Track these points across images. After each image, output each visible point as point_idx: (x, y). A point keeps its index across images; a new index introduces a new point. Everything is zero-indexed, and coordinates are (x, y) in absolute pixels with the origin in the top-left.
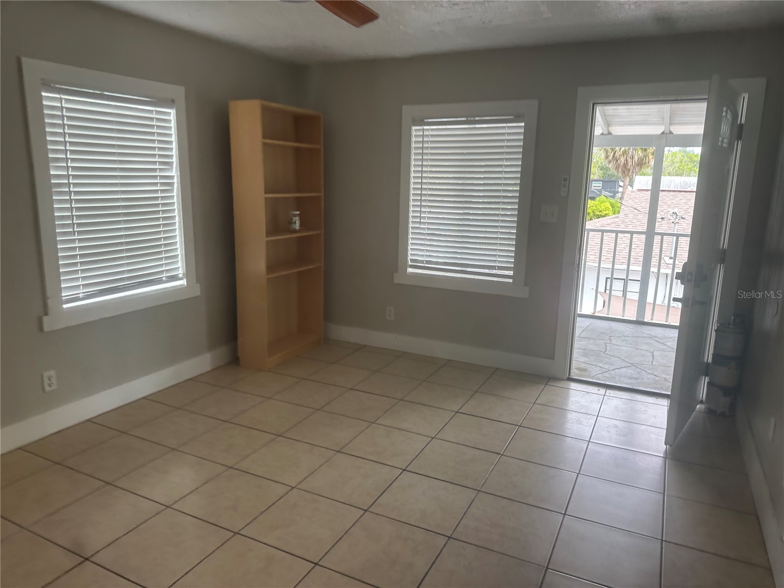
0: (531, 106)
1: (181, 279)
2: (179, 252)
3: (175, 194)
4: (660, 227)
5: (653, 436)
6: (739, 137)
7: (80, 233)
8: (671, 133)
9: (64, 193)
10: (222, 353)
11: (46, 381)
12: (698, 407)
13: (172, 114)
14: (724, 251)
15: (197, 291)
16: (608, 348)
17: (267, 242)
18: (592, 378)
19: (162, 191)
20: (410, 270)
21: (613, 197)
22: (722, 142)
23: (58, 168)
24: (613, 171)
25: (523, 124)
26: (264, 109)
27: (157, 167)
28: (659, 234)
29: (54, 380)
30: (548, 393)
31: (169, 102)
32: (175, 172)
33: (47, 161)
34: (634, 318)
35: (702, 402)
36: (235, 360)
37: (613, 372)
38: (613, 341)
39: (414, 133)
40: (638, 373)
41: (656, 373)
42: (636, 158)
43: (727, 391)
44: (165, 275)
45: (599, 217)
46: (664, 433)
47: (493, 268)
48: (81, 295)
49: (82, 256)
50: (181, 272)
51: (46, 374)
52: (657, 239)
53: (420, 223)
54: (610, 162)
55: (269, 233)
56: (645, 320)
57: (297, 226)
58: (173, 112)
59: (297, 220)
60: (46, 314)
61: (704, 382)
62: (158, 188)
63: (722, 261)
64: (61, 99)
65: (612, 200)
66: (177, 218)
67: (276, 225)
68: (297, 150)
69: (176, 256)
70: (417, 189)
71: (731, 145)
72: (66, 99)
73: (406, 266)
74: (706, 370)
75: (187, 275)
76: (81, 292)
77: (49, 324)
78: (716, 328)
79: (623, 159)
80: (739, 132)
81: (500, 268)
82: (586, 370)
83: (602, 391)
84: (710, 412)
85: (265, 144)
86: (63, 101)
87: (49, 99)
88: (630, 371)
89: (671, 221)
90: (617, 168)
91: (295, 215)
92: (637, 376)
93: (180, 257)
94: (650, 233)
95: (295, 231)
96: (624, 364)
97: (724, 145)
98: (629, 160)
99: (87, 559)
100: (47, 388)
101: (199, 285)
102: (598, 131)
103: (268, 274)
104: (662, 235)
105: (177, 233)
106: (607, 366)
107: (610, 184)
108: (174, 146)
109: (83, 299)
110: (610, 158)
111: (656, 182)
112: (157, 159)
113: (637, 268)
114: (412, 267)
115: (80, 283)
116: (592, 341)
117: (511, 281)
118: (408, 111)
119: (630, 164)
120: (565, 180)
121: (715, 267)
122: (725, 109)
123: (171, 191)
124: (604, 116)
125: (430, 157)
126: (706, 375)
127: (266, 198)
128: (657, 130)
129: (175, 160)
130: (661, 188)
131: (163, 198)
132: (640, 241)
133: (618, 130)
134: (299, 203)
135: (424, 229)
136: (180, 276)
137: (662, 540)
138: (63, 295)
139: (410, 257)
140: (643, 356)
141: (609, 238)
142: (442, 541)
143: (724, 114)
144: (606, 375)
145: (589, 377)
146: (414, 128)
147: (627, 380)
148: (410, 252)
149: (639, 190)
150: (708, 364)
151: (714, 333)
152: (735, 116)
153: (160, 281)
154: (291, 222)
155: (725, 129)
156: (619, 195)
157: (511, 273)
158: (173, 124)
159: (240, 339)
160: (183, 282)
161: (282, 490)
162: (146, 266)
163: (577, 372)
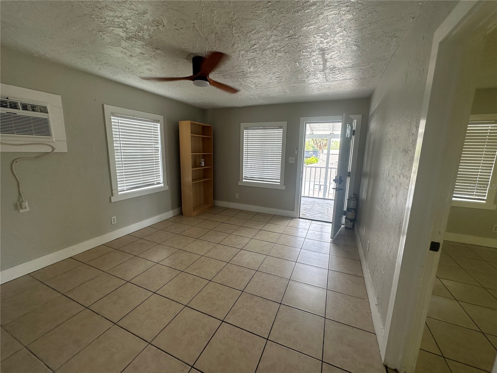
0: (285, 124)
1: (162, 184)
2: (161, 174)
3: (159, 153)
4: (330, 166)
5: (327, 236)
6: (354, 134)
7: (125, 167)
8: (333, 134)
9: (119, 152)
10: (176, 211)
11: (112, 221)
12: (342, 226)
13: (159, 125)
14: (349, 173)
15: (167, 188)
16: (313, 207)
17: (192, 170)
18: (307, 217)
19: (155, 152)
20: (244, 180)
21: (317, 157)
22: (348, 136)
23: (117, 143)
24: (316, 148)
25: (282, 130)
26: (191, 124)
27: (153, 144)
28: (330, 168)
29: (115, 220)
30: (292, 223)
31: (158, 121)
32: (159, 146)
33: (113, 141)
34: (322, 197)
35: (343, 224)
36: (181, 214)
37: (314, 215)
38: (315, 205)
39: (245, 132)
40: (323, 215)
41: (329, 215)
42: (324, 144)
43: (351, 220)
44: (156, 182)
45: (312, 163)
46: (330, 235)
47: (273, 179)
48: (125, 189)
49: (125, 175)
50: (161, 181)
51: (112, 218)
52: (329, 170)
53: (247, 163)
54: (315, 144)
55: (192, 168)
56: (326, 198)
57: (203, 165)
58: (159, 124)
59: (203, 162)
60: (112, 196)
61: (344, 217)
62: (153, 151)
63: (349, 176)
64: (118, 119)
65: (317, 158)
66: (160, 162)
67: (195, 164)
68: (203, 138)
69: (160, 175)
70: (246, 151)
71: (351, 137)
72: (120, 119)
73: (243, 179)
74: (345, 213)
75: (164, 182)
76: (125, 188)
77: (113, 199)
78: (347, 199)
79: (319, 144)
80: (353, 133)
81: (275, 179)
82: (305, 215)
83: (310, 221)
84: (346, 228)
85: (191, 136)
86: (119, 120)
87: (114, 119)
88: (320, 215)
89: (335, 165)
90: (317, 147)
91: (202, 161)
92: (322, 216)
93: (161, 176)
94: (327, 168)
95: (202, 167)
96: (318, 213)
97: (348, 137)
98: (322, 144)
99: (128, 282)
100: (113, 223)
101: (168, 186)
102: (308, 133)
103: (192, 182)
104: (331, 168)
105: (160, 167)
106: (312, 213)
107: (315, 152)
108: (159, 136)
109: (126, 190)
110: (315, 143)
111: (329, 151)
112: (153, 141)
113: (323, 180)
114: (245, 179)
115: (125, 184)
116: (308, 205)
117: (279, 184)
118: (243, 125)
119: (322, 145)
120: (297, 149)
121: (347, 178)
122: (348, 125)
123: (158, 152)
124: (311, 128)
125: (250, 143)
126: (345, 215)
127: (192, 155)
128: (328, 133)
129: (159, 141)
130: (330, 153)
131: (155, 155)
132: (323, 170)
133: (315, 133)
134: (204, 157)
135: (249, 166)
136: (161, 183)
137: (328, 269)
138: (118, 189)
139: (244, 176)
140: (325, 210)
141: (313, 169)
142: (254, 272)
143: (348, 126)
144: (312, 216)
145: (306, 217)
146: (244, 131)
147: (319, 218)
148: (244, 174)
149: (325, 154)
150: (345, 211)
151: (347, 200)
152: (352, 127)
153: (154, 184)
154: (201, 163)
155: (348, 131)
156: (318, 156)
157: (279, 181)
158: (159, 129)
159: (183, 206)
160: (162, 185)
161: (198, 257)
162: (150, 179)
163: (302, 215)
